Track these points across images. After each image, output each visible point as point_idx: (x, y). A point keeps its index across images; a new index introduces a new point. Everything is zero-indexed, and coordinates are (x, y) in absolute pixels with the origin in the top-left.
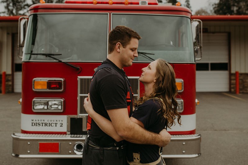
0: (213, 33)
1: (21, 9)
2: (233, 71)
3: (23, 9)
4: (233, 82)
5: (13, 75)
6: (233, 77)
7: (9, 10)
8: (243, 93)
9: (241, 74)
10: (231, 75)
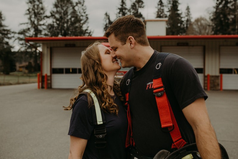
0: (193, 46)
1: (41, 20)
2: (206, 74)
3: (43, 20)
4: (206, 82)
5: (51, 76)
6: (206, 79)
7: (31, 21)
8: (213, 90)
9: (213, 76)
10: (205, 77)
